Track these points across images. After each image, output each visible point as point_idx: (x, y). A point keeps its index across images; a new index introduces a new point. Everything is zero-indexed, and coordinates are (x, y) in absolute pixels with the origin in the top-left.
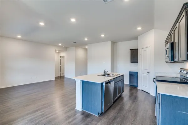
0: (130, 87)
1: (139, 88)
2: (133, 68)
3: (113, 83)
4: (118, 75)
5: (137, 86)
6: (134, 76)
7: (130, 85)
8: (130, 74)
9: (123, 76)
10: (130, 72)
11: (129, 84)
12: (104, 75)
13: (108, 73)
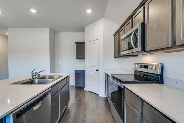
0: (76, 89)
1: (86, 89)
2: (79, 65)
3: (49, 97)
4: (60, 77)
5: (84, 87)
6: (80, 75)
7: (76, 87)
8: (75, 74)
9: (68, 77)
10: (75, 70)
11: (74, 85)
12: (31, 82)
13: (42, 74)
